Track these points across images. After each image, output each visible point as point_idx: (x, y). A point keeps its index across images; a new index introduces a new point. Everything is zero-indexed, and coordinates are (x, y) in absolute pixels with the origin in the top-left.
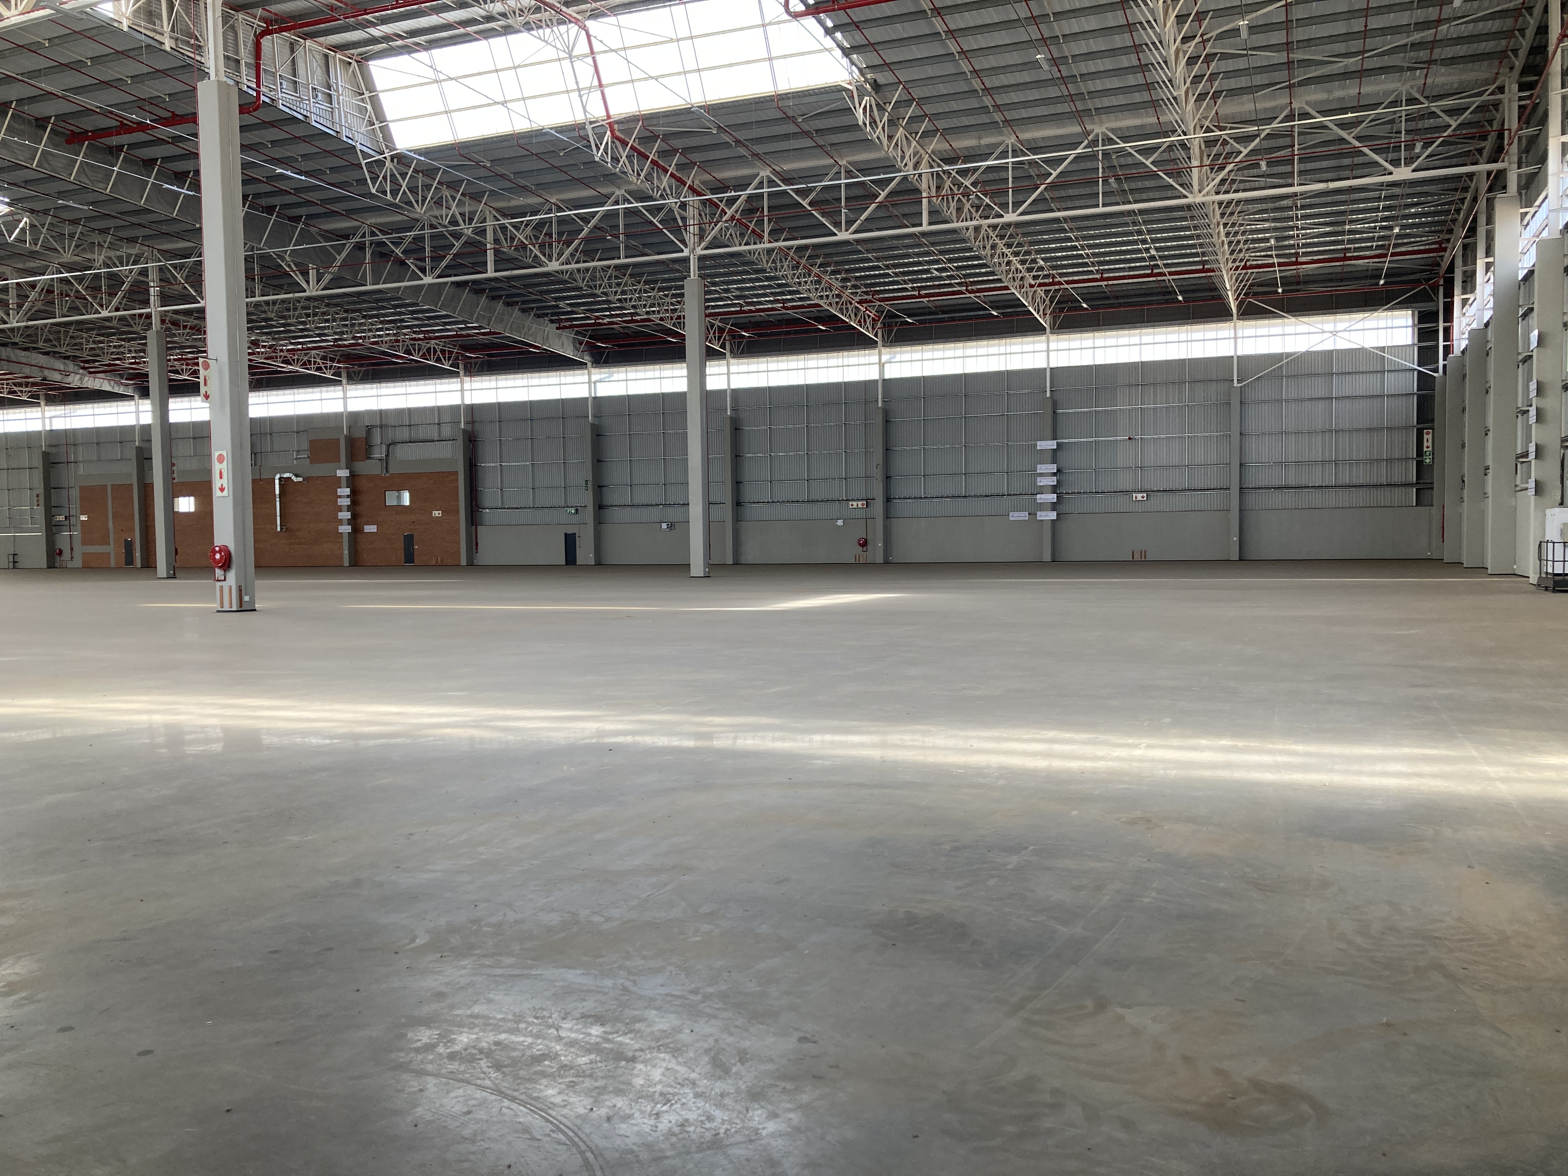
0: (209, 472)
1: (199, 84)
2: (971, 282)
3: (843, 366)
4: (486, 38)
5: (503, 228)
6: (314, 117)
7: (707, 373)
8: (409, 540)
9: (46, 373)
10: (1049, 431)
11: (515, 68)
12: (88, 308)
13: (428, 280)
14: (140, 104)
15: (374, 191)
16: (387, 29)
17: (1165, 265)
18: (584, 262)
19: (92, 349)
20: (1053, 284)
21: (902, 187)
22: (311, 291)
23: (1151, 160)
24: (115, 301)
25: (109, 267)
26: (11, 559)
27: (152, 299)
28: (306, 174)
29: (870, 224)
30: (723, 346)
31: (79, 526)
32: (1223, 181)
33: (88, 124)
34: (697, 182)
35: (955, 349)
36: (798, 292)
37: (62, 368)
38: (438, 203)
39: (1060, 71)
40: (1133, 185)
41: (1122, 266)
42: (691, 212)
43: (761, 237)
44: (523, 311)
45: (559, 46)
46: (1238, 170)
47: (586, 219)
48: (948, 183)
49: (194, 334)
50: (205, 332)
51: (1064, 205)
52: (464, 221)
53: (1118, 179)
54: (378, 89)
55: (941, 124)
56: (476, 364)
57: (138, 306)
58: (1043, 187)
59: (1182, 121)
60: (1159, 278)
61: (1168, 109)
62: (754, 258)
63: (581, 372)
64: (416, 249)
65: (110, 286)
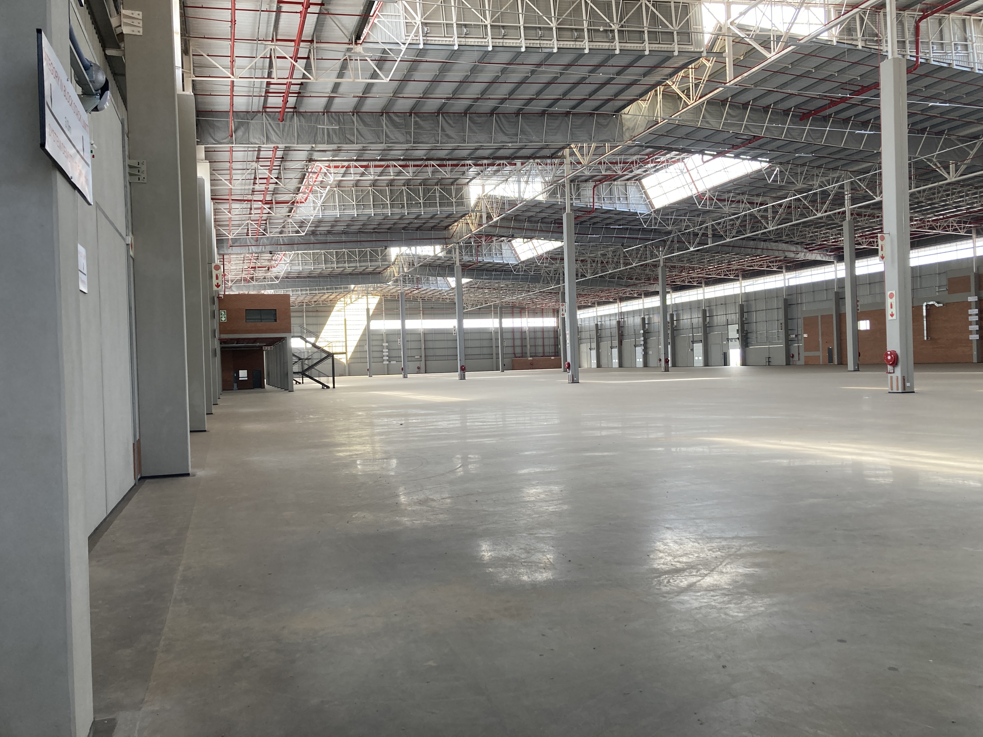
1: (881, 65)
6: (955, 63)
9: (787, 254)
12: (810, 213)
14: (843, 86)
19: (811, 237)
22: (950, 179)
24: (825, 207)
25: (821, 187)
26: (767, 360)
27: (846, 202)
28: (950, 101)
31: (803, 340)
33: (812, 106)
37: (795, 250)
49: (870, 219)
50: (881, 216)
57: (837, 207)
65: (822, 199)
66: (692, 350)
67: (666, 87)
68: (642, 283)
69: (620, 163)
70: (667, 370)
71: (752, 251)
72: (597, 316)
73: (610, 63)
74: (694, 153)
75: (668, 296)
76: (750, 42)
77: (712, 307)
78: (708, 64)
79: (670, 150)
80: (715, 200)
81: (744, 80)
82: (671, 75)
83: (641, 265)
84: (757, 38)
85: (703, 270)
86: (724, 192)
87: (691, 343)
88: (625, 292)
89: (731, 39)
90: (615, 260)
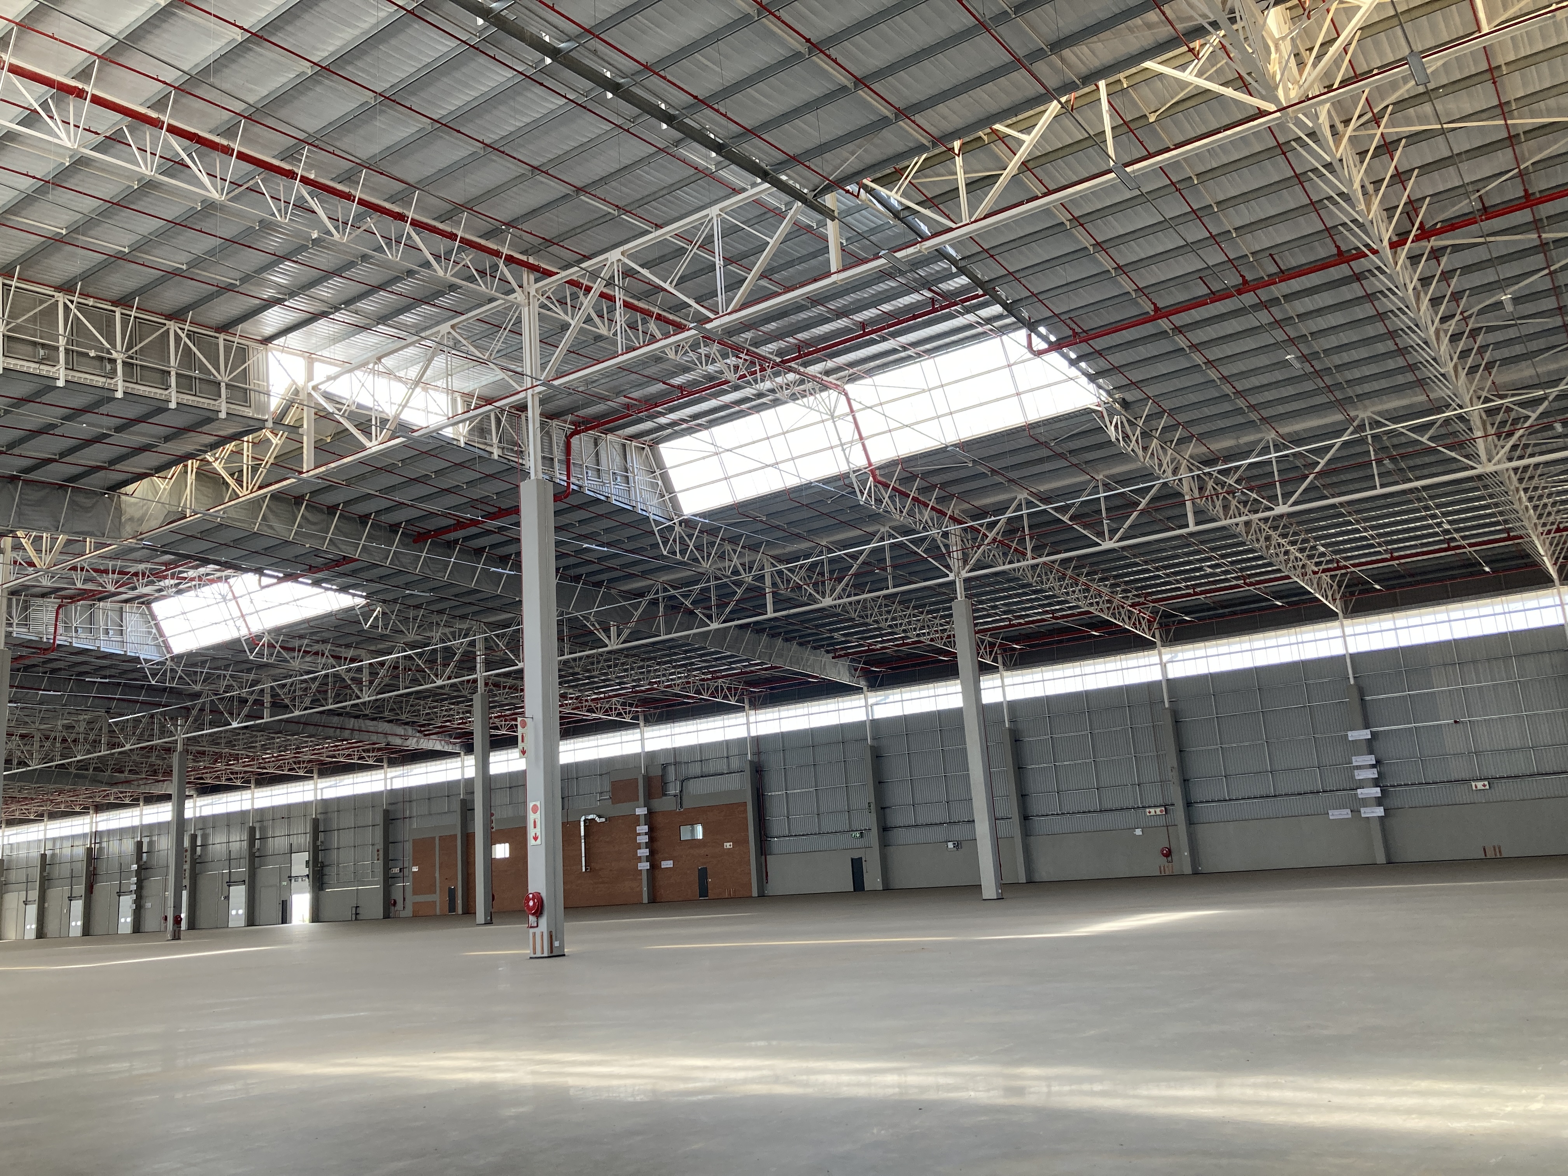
0: (524, 818)
1: (522, 484)
2: (1249, 575)
3: (1122, 669)
4: (758, 412)
5: (780, 573)
6: (614, 497)
7: (982, 686)
8: (703, 874)
9: (390, 738)
10: (1359, 719)
11: (784, 433)
12: (426, 679)
13: (714, 626)
14: (473, 504)
15: (665, 553)
16: (673, 416)
17: (1461, 537)
18: (855, 595)
19: (428, 714)
20: (1339, 568)
21: (1164, 492)
22: (612, 646)
23: (1427, 436)
24: (448, 671)
25: (443, 641)
26: (354, 912)
27: (478, 666)
28: (609, 545)
29: (1135, 531)
30: (995, 660)
31: (411, 876)
32: (1514, 447)
33: (432, 524)
34: (957, 512)
35: (1240, 643)
36: (1067, 602)
37: (402, 733)
38: (722, 557)
39: (1312, 366)
40: (1411, 463)
41: (1412, 543)
42: (953, 539)
43: (1024, 554)
44: (800, 644)
45: (822, 410)
46: (1530, 434)
47: (854, 557)
48: (1211, 483)
50: (522, 690)
51: (1337, 490)
52: (745, 570)
53: (1392, 459)
54: (667, 466)
55: (1195, 430)
56: (759, 697)
57: (466, 673)
58: (1311, 477)
59: (1455, 395)
60: (1458, 551)
61: (1438, 386)
62: (1018, 575)
63: (857, 696)
64: (703, 600)
65: (444, 658)
66: (227, 898)
67: (204, 463)
68: (142, 779)
69: (114, 572)
70: (176, 936)
71: (335, 732)
72: (46, 839)
73: (103, 410)
74: (246, 570)
75: (189, 804)
76: (341, 420)
77: (265, 823)
78: (275, 441)
79: (205, 562)
80: (278, 647)
81: (329, 473)
82: (213, 447)
83: (141, 748)
84: (351, 416)
85: (253, 760)
86: (294, 637)
87: (225, 885)
88: (108, 795)
89: (313, 411)
90: (91, 737)
